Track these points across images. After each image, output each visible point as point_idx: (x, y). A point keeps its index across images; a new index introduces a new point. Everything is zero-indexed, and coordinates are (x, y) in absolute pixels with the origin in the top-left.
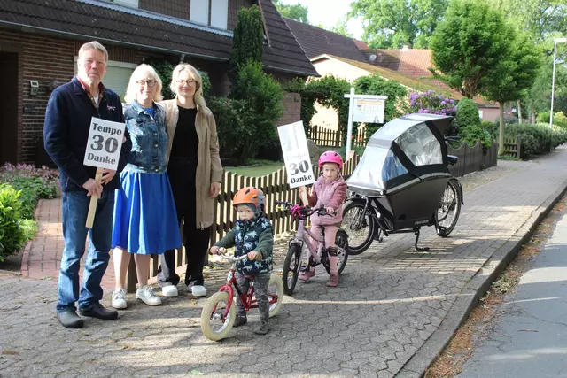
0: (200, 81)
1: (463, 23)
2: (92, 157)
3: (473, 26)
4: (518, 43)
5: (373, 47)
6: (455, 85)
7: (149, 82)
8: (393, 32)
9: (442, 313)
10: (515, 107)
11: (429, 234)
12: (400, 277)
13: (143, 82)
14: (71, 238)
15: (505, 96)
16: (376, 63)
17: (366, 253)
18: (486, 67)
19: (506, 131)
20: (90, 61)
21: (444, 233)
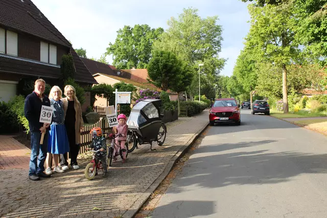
0: (75, 91)
1: (160, 60)
2: (42, 119)
3: (165, 60)
4: (183, 67)
5: (118, 68)
6: (159, 86)
7: (58, 92)
8: (127, 61)
9: (164, 168)
10: (184, 94)
11: (155, 145)
12: (147, 158)
13: (56, 92)
14: (35, 148)
15: (179, 90)
16: (120, 76)
17: (133, 152)
18: (171, 78)
19: (181, 104)
20: (40, 86)
21: (161, 144)
